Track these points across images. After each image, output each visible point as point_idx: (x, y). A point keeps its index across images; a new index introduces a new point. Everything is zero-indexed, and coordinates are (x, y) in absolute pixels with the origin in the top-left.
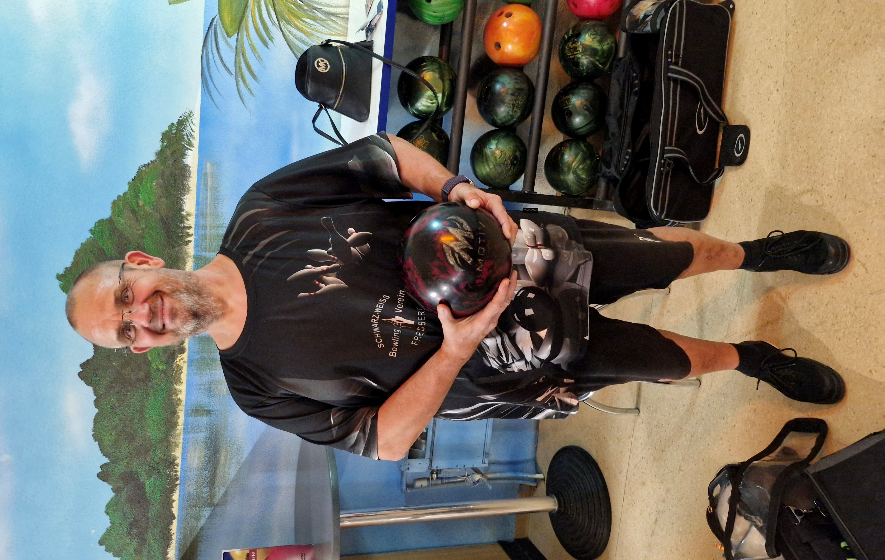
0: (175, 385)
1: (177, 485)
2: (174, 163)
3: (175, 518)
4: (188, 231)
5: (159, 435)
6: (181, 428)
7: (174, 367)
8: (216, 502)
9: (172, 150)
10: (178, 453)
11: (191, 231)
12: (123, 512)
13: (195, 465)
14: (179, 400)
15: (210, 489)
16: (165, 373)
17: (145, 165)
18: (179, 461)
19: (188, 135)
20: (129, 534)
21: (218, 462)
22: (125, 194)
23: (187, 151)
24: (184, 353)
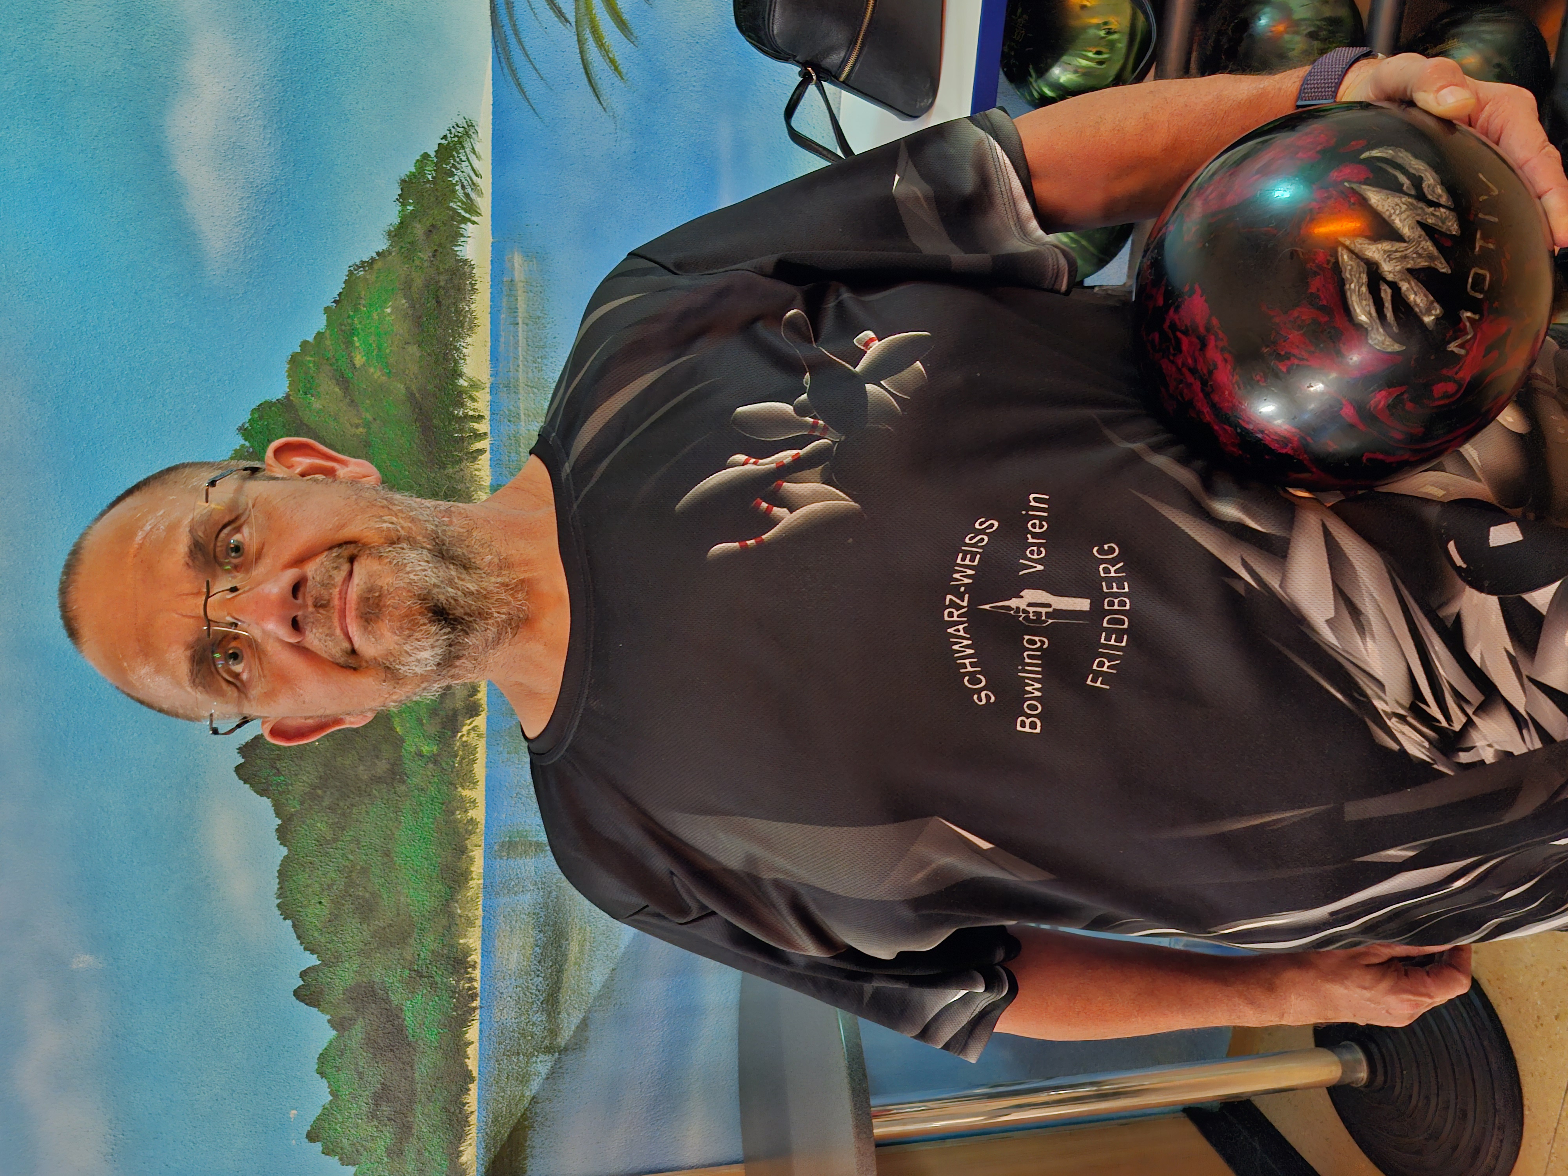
0: (460, 789)
1: (475, 1009)
2: (434, 256)
3: (472, 1080)
4: (476, 426)
5: (431, 903)
6: (478, 885)
7: (456, 748)
8: (563, 1044)
9: (428, 224)
10: (473, 940)
11: (483, 427)
12: (356, 1070)
13: (513, 965)
14: (471, 821)
15: (549, 1015)
16: (435, 762)
17: (363, 262)
18: (476, 957)
19: (465, 183)
20: (373, 1116)
21: (565, 955)
22: (319, 335)
23: (463, 226)
24: (477, 715)
